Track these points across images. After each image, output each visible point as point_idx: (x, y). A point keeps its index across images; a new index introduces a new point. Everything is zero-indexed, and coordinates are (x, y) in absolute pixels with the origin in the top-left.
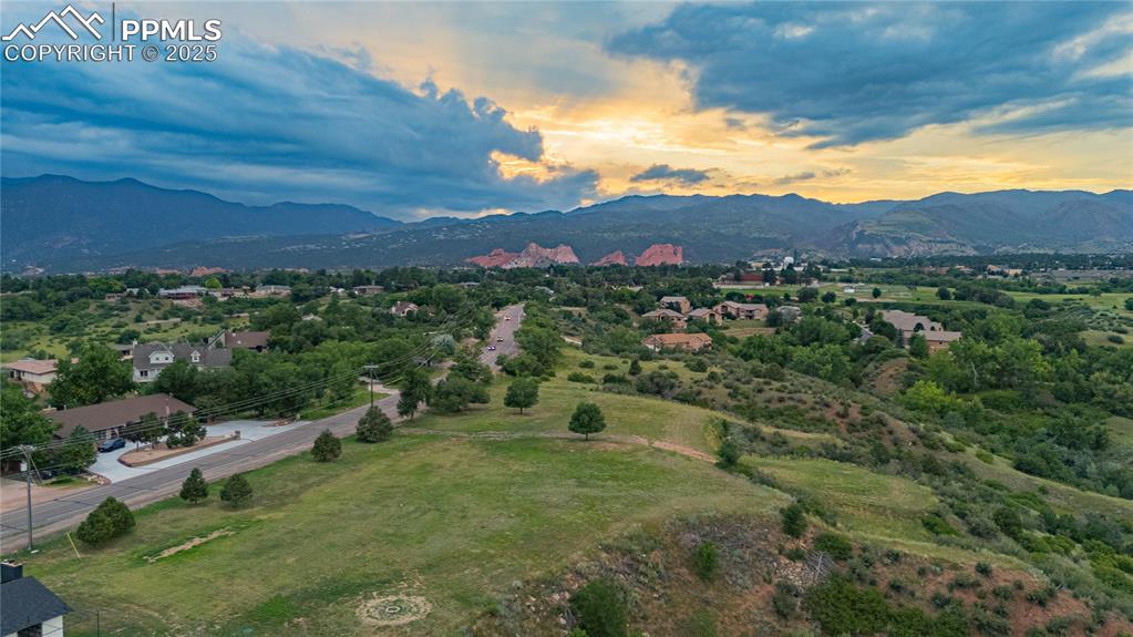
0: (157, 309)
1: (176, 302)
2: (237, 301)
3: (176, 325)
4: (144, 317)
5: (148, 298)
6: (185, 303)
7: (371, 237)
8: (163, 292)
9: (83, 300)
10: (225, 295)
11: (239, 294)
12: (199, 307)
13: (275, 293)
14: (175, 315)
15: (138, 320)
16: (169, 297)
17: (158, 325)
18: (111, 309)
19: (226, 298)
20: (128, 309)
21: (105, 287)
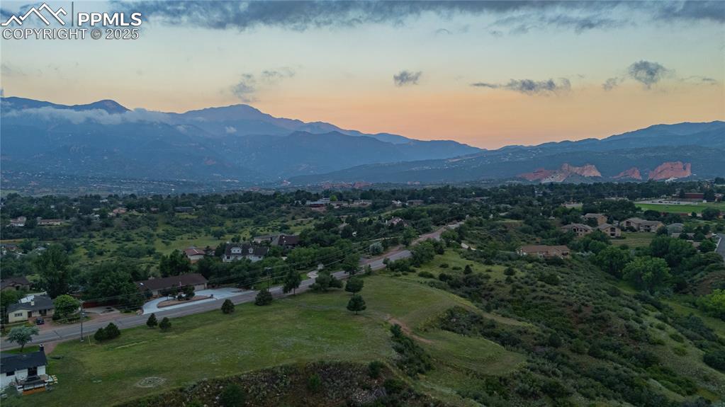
0: (303, 212)
1: (313, 209)
2: (344, 208)
3: (310, 221)
4: (296, 217)
5: (300, 206)
6: (317, 209)
7: (462, 161)
8: (308, 203)
9: (272, 207)
10: (338, 205)
11: (345, 204)
12: (324, 212)
13: (363, 204)
14: (310, 216)
15: (293, 219)
16: (311, 206)
17: (302, 221)
18: (283, 212)
19: (338, 207)
20: (290, 213)
21: (282, 200)
